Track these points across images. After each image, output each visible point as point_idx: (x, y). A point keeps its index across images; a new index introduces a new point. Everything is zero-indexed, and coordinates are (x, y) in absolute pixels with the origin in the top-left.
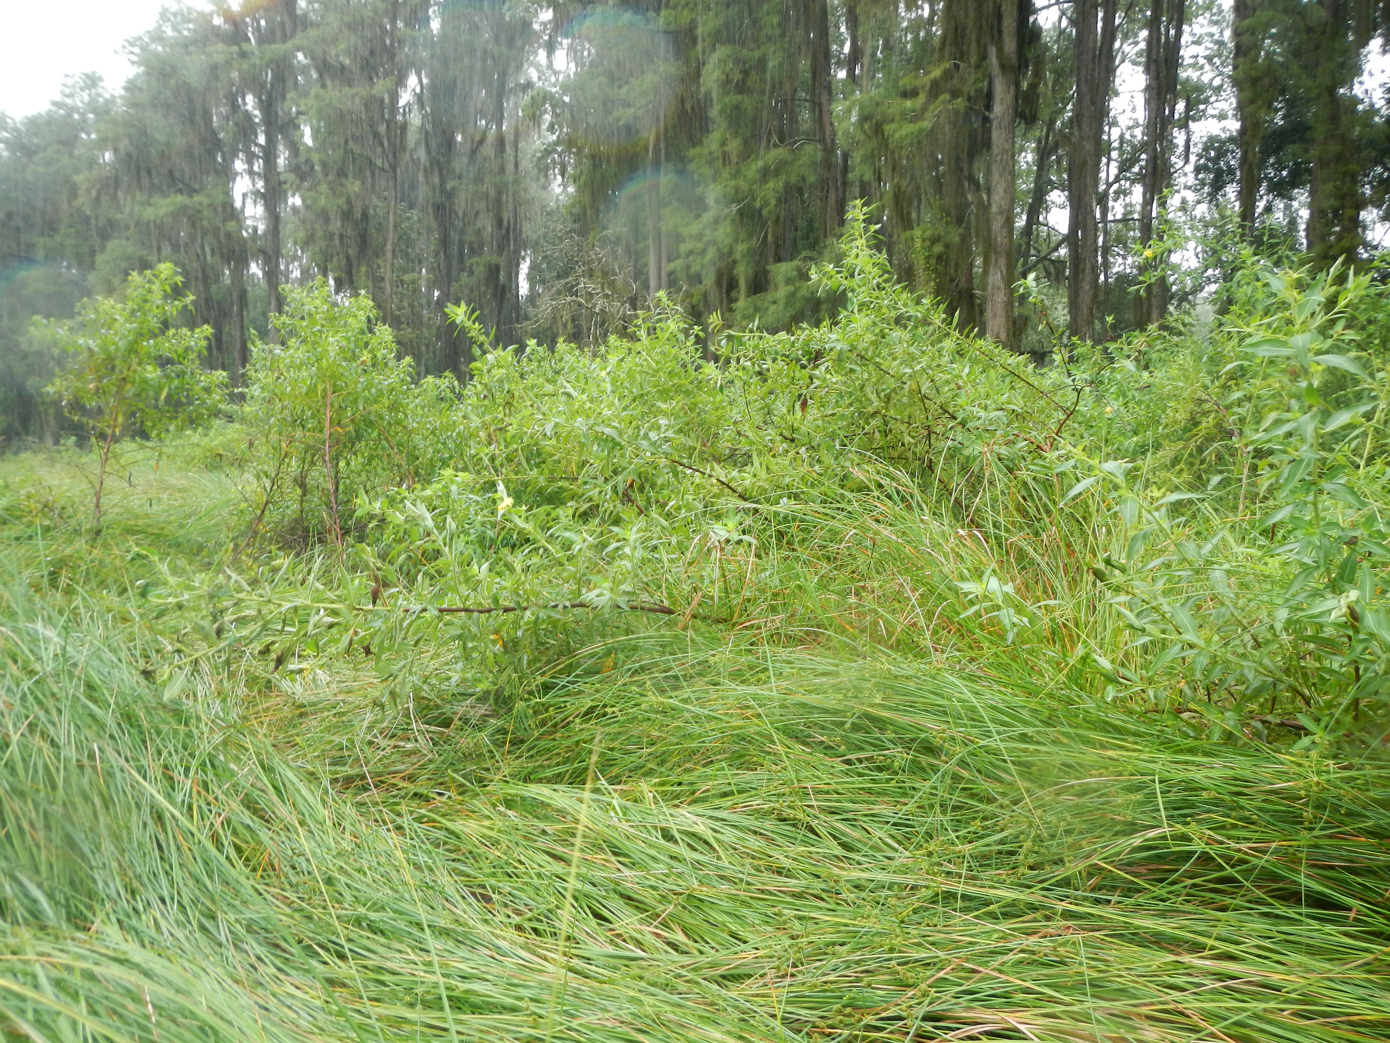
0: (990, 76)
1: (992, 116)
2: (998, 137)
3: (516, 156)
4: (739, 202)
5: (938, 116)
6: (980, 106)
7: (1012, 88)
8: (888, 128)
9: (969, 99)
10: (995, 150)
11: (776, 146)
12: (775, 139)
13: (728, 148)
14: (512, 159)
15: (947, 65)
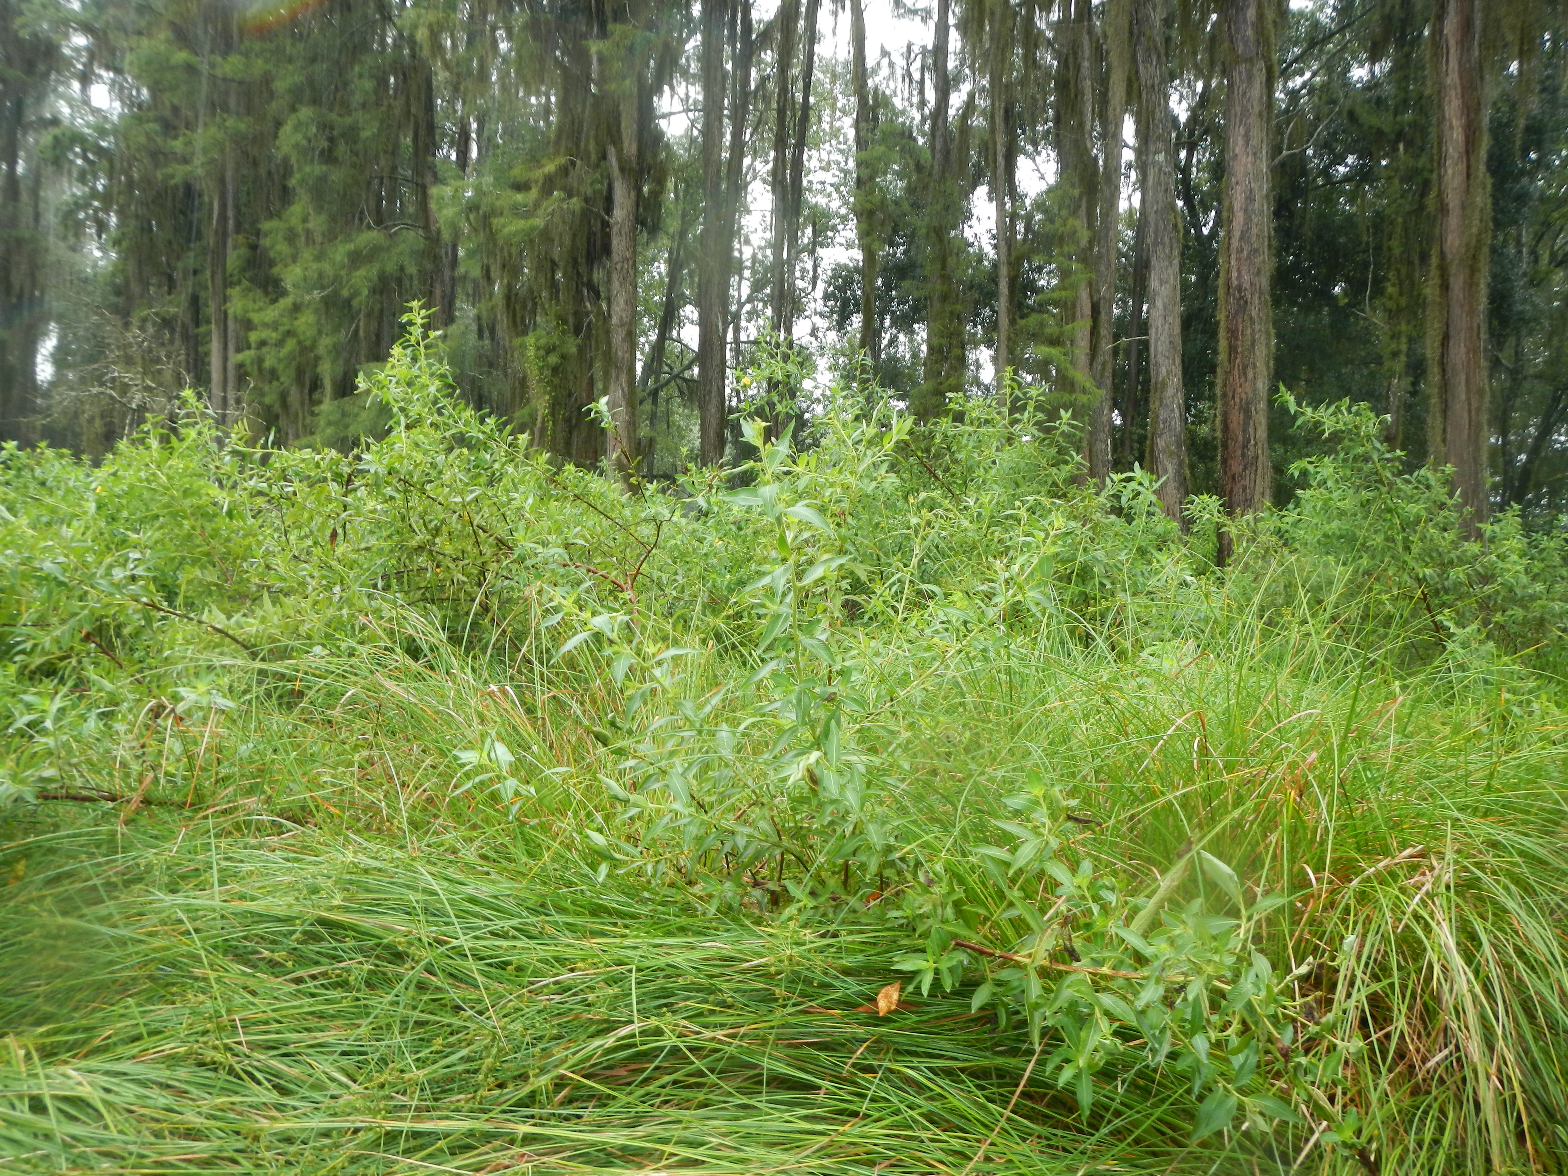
0: (609, 177)
1: (612, 221)
2: (618, 244)
3: (36, 206)
4: (323, 288)
5: (552, 214)
6: (598, 208)
7: (633, 194)
8: (496, 222)
9: (586, 200)
10: (616, 257)
11: (369, 227)
12: (369, 220)
13: (310, 225)
14: (30, 210)
15: (562, 160)
